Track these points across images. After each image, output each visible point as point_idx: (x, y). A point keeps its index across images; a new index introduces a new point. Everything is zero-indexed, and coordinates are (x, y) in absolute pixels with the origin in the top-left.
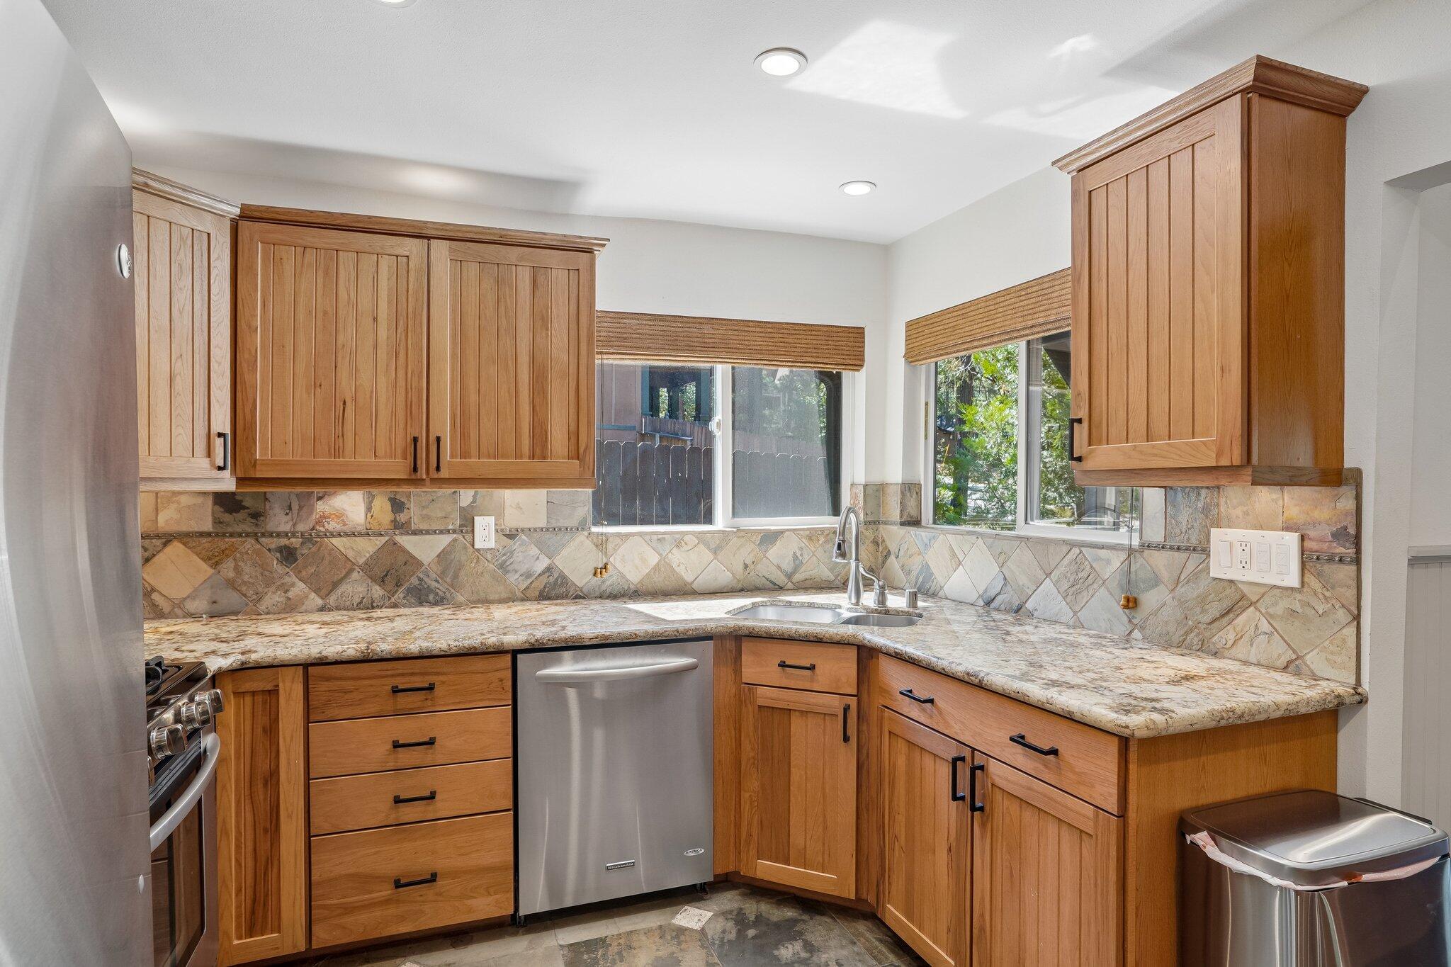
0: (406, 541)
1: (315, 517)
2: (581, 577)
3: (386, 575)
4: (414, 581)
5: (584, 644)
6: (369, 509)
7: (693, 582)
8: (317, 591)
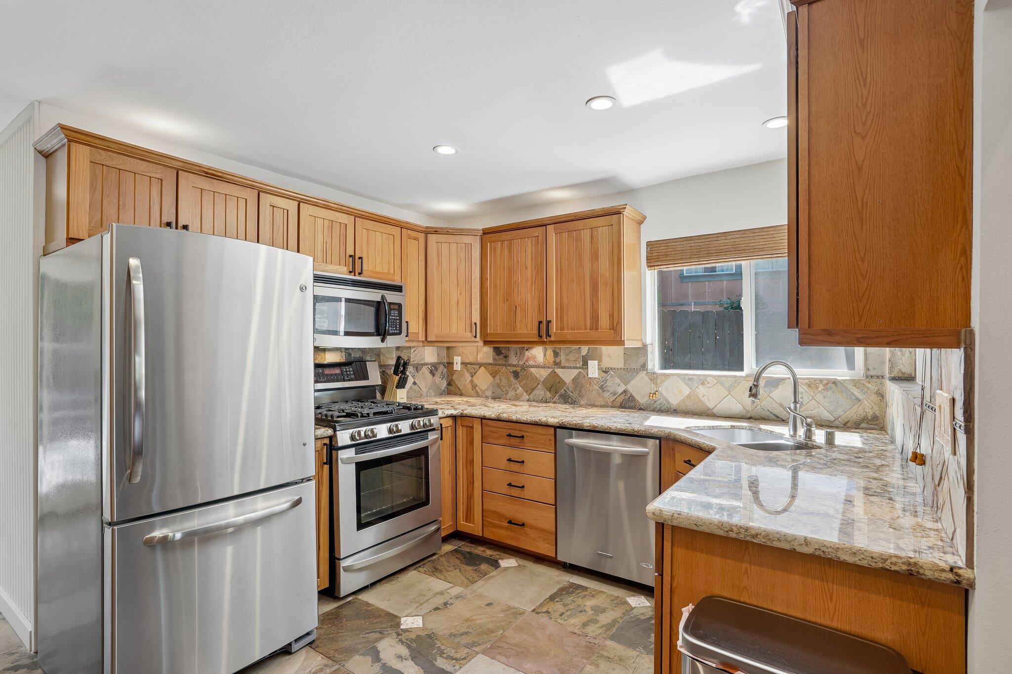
0: (559, 371)
1: (525, 358)
2: (642, 399)
3: (551, 387)
4: (562, 391)
5: (584, 428)
6: (545, 355)
7: (713, 408)
8: (526, 392)
